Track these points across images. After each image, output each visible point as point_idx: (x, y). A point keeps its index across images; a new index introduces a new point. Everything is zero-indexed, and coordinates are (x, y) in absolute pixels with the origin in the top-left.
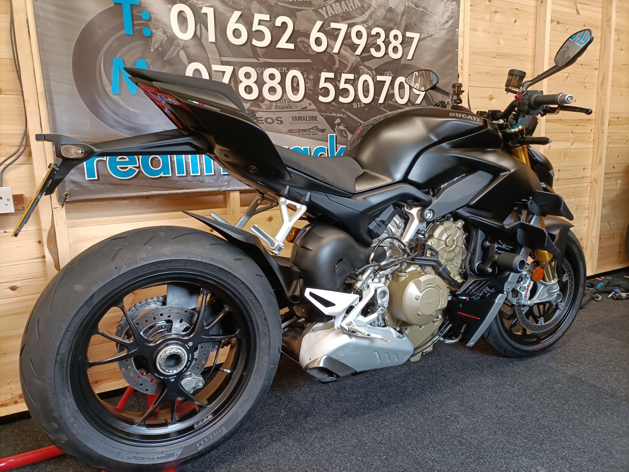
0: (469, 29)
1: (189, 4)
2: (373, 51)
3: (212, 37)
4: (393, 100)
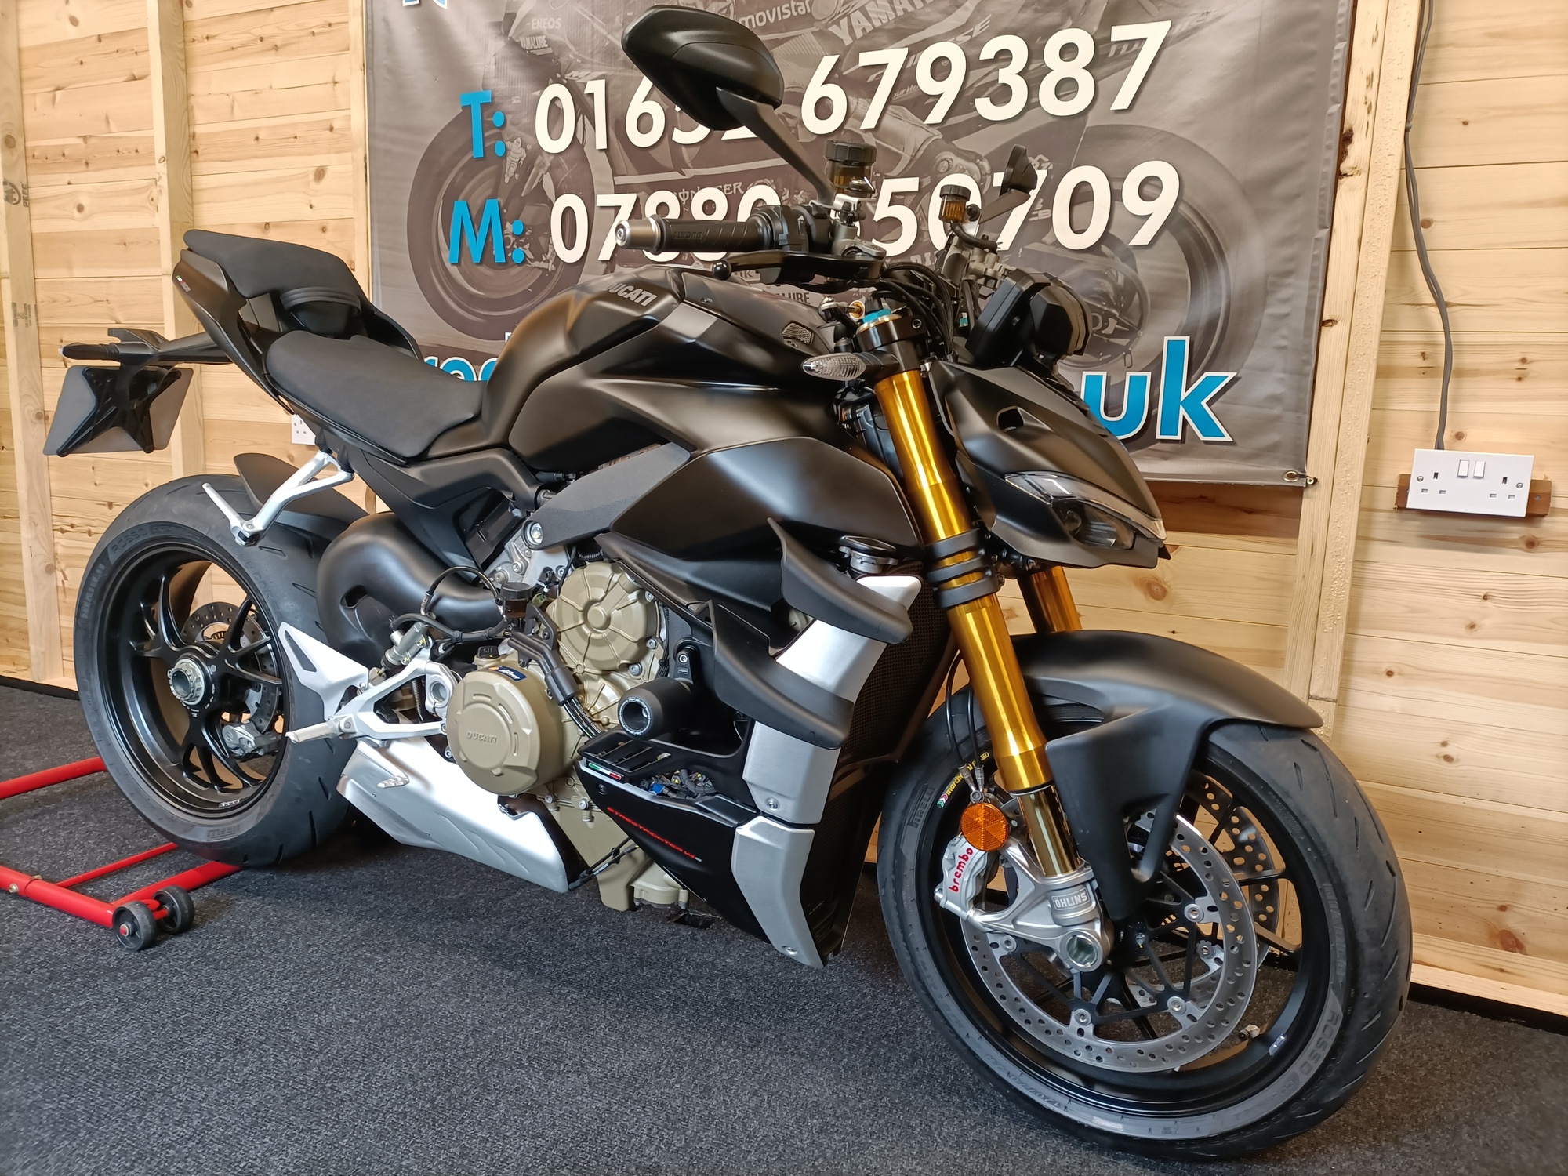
1: (565, 82)
2: (984, 107)
3: (601, 143)
4: (1044, 239)
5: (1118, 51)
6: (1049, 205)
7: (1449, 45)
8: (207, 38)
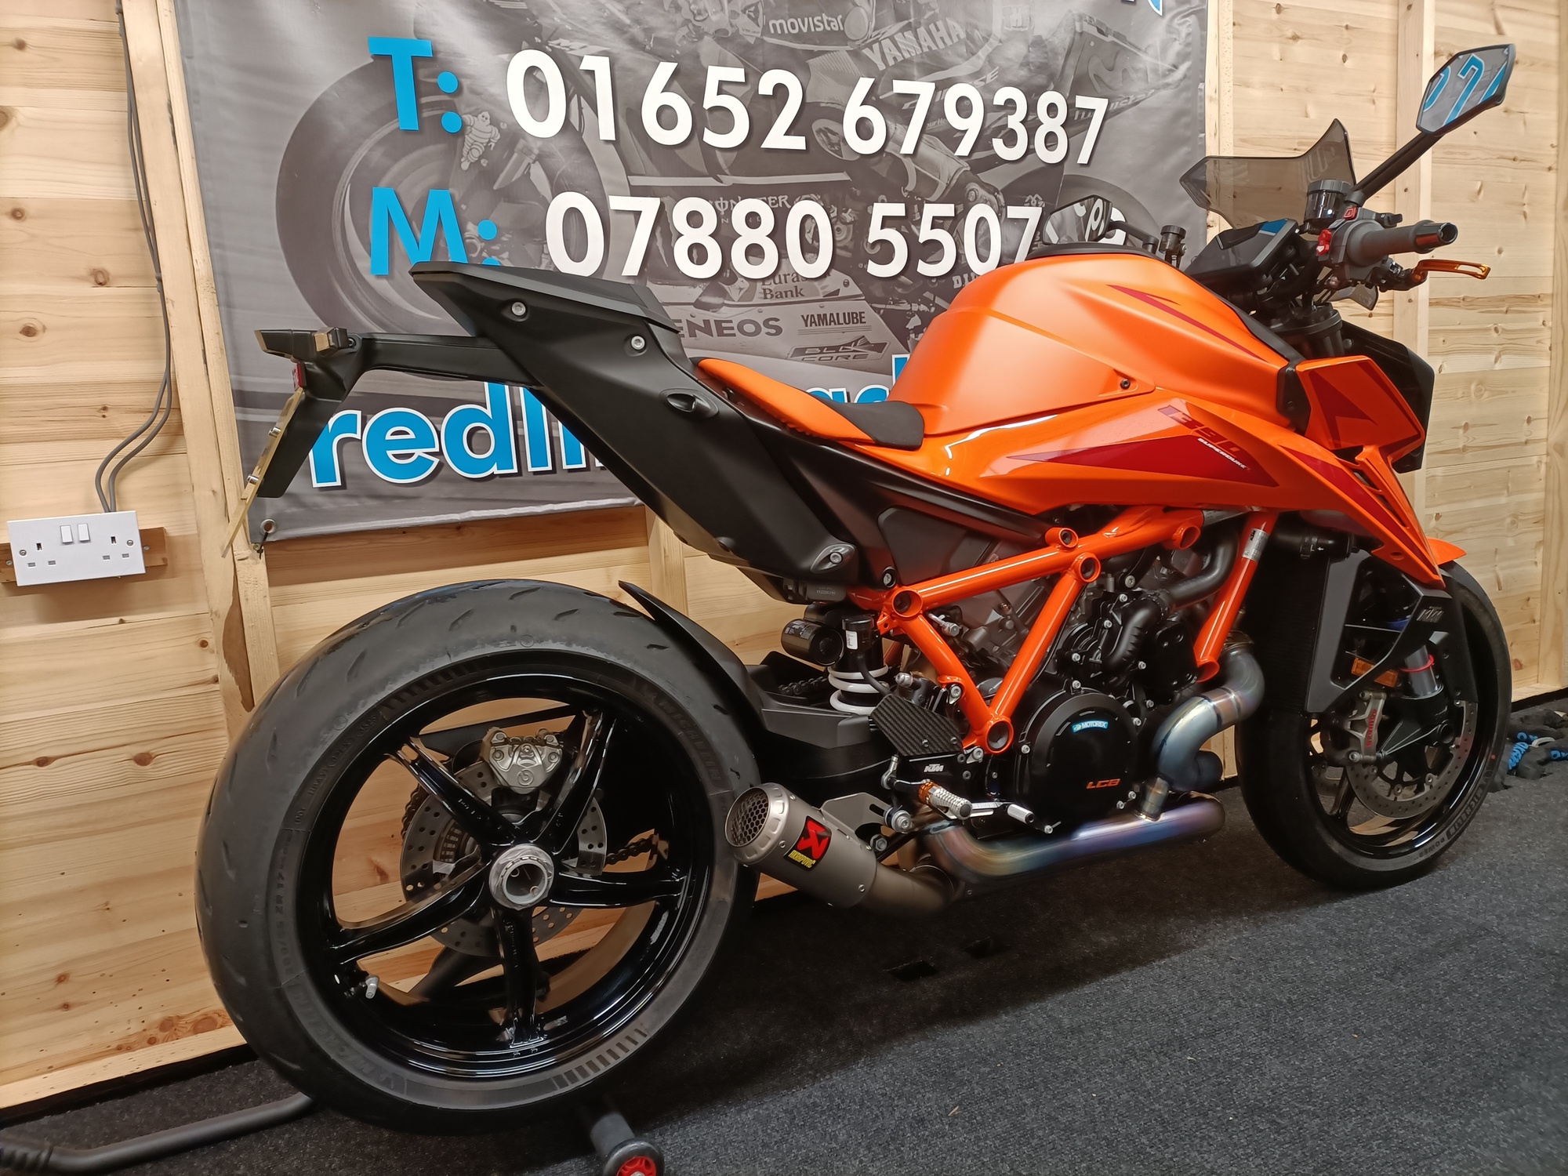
0: (1231, 83)
1: (550, 50)
2: (998, 145)
3: (606, 129)
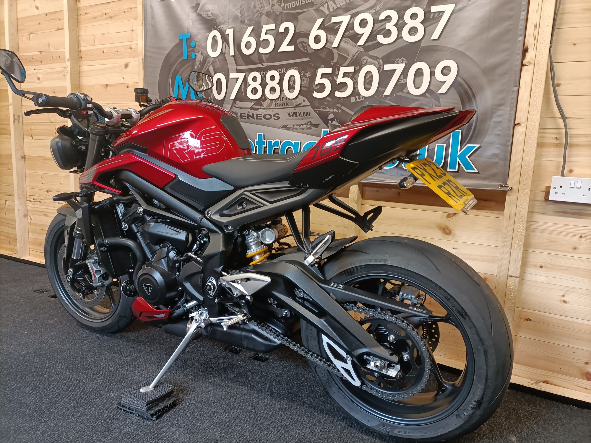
4: (404, 91)
5: (434, 16)
6: (406, 77)
7: (568, 13)
8: (86, 14)
